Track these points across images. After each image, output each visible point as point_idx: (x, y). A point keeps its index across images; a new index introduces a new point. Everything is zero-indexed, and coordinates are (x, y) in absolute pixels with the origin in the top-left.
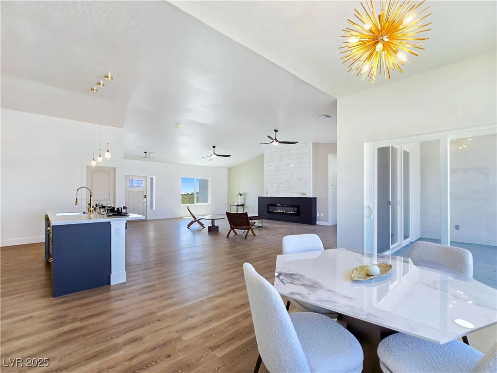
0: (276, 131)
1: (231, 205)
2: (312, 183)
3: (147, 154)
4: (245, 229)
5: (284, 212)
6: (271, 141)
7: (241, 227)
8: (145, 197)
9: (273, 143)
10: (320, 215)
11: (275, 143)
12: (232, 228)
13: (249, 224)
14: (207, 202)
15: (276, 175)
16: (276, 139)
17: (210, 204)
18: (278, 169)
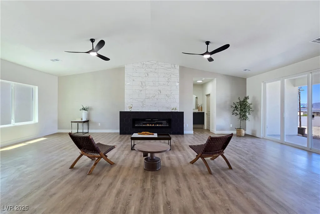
1: (72, 122)
5: (153, 125)
10: (186, 125)
17: (37, 122)
18: (144, 84)
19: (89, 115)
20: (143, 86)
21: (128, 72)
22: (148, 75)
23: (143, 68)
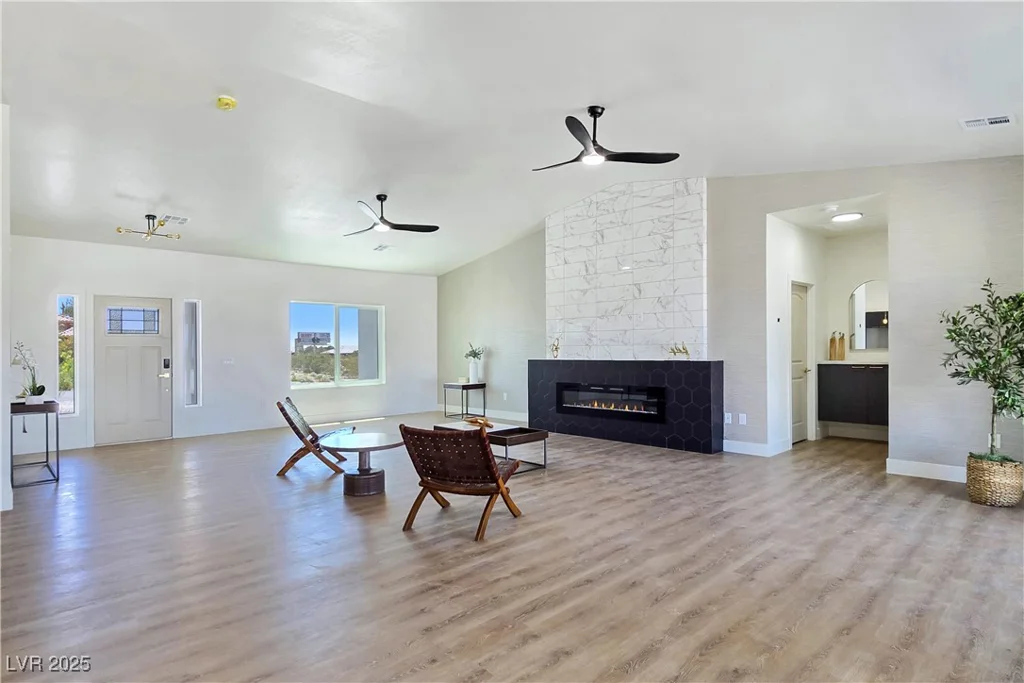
1: (445, 386)
2: (705, 314)
3: (156, 221)
4: (479, 493)
5: (612, 408)
7: (463, 487)
8: (167, 366)
10: (736, 418)
11: (593, 160)
12: (427, 487)
14: (375, 377)
15: (585, 292)
17: (384, 382)
18: (591, 270)
19: (486, 369)
20: (588, 277)
21: (553, 237)
22: (602, 236)
23: (590, 217)
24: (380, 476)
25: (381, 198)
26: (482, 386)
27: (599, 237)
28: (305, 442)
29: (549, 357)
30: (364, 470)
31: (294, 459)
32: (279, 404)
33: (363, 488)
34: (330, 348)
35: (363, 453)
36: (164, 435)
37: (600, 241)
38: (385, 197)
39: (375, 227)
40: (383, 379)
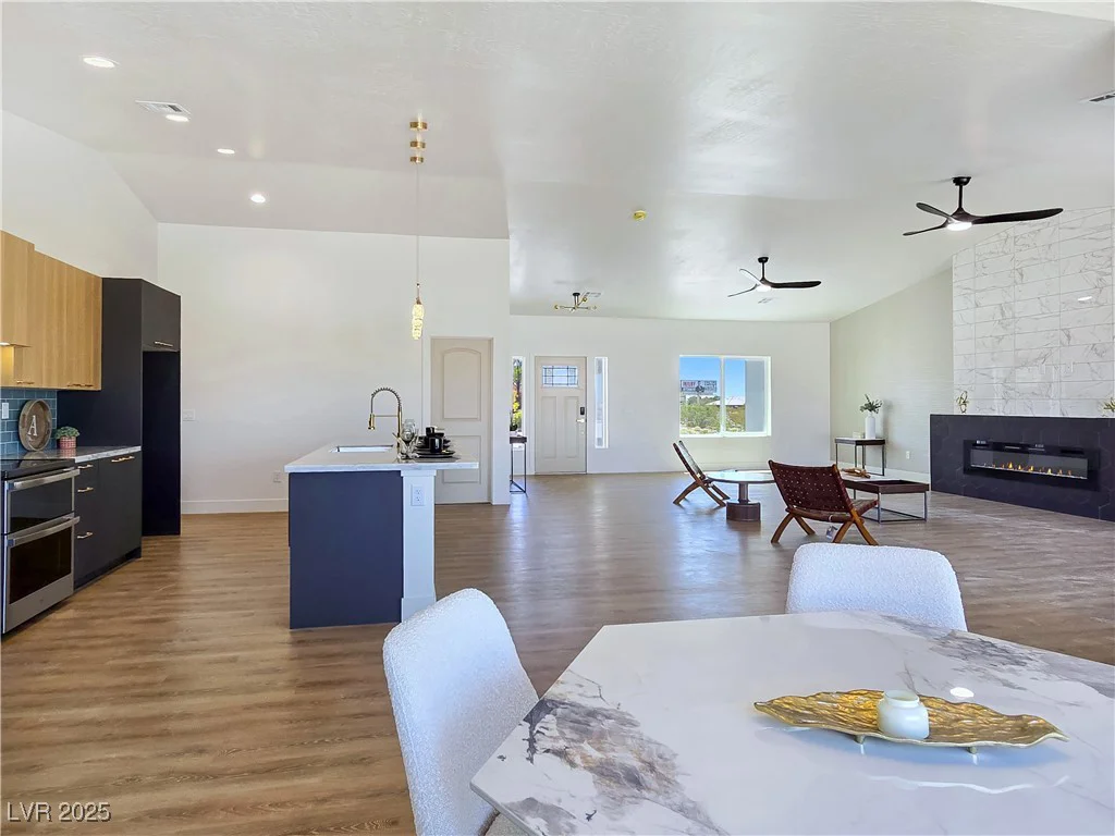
0: (960, 182)
1: (837, 441)
3: (580, 298)
4: (834, 521)
5: (1031, 470)
6: (942, 220)
7: (824, 513)
8: (582, 413)
9: (949, 227)
11: (958, 226)
12: (792, 514)
13: (845, 505)
14: (761, 429)
15: (1000, 339)
16: (960, 208)
17: (770, 434)
18: (1008, 314)
20: (1005, 322)
21: (960, 278)
22: (1022, 275)
23: (1006, 254)
24: (757, 507)
25: (763, 260)
26: (880, 443)
27: (1017, 275)
28: (695, 477)
29: (957, 412)
30: (743, 500)
31: (687, 491)
32: (675, 445)
33: (742, 515)
34: (716, 399)
35: (743, 486)
36: (580, 470)
37: (1018, 280)
38: (767, 259)
39: (757, 288)
40: (768, 431)
